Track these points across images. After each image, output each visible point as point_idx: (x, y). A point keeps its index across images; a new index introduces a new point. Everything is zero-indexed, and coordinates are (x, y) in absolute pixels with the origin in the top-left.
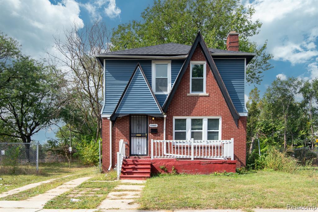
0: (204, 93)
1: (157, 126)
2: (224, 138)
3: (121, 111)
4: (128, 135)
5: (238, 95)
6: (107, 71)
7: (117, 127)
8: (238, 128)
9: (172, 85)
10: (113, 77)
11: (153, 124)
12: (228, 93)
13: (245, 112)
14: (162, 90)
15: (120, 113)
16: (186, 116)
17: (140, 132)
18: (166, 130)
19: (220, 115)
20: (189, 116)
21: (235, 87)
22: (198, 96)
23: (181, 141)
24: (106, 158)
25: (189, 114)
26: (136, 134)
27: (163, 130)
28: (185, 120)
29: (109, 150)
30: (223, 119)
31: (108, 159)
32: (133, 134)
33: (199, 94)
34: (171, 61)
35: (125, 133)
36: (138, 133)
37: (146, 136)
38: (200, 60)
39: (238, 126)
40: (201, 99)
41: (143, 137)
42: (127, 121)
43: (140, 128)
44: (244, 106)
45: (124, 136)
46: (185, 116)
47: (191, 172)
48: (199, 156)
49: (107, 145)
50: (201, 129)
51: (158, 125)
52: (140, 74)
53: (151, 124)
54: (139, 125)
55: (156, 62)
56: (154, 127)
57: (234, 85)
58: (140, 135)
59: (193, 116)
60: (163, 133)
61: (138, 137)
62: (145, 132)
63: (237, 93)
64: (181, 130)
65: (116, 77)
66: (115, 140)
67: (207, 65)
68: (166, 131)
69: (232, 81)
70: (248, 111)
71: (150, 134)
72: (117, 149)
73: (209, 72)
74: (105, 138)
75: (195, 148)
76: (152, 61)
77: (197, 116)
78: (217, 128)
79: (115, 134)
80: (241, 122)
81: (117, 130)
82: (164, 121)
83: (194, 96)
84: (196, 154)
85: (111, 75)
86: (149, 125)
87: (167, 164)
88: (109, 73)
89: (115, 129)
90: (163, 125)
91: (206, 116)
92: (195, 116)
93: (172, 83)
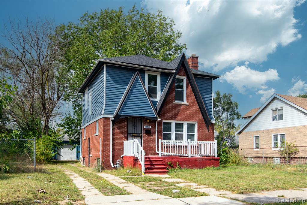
0: (185, 102)
1: (150, 128)
2: (199, 139)
3: (123, 112)
4: (126, 135)
5: (208, 106)
6: (107, 75)
7: (116, 127)
8: (209, 132)
9: (161, 93)
10: (112, 81)
11: (147, 126)
12: (204, 104)
13: (213, 119)
14: (153, 96)
15: (122, 114)
16: (173, 120)
17: (136, 133)
18: (158, 131)
19: (196, 121)
20: (174, 120)
21: (206, 100)
22: (181, 104)
23: (168, 141)
24: (106, 155)
25: (174, 119)
26: (132, 134)
27: (155, 131)
28: (171, 123)
29: (110, 148)
30: (198, 124)
31: (109, 157)
32: (129, 133)
33: (182, 103)
34: (160, 73)
35: (124, 132)
36: (133, 133)
37: (141, 136)
38: (182, 75)
39: (209, 130)
40: (183, 107)
41: (138, 136)
42: (125, 122)
43: (136, 128)
44: (212, 115)
45: (123, 135)
46: (171, 120)
47: (190, 167)
48: (182, 154)
49: (107, 143)
50: (182, 131)
51: (151, 126)
52: (138, 82)
53: (145, 125)
54: (135, 126)
55: (148, 72)
56: (148, 128)
57: (205, 98)
58: (136, 135)
59: (178, 120)
60: (155, 134)
61: (134, 137)
62: (140, 132)
63: (207, 104)
64: (168, 132)
65: (115, 81)
66: (115, 138)
67: (187, 80)
68: (157, 133)
69: (204, 95)
70: (215, 119)
71: (145, 134)
72: (116, 147)
73: (188, 86)
74: (105, 137)
75: (191, 147)
76: (146, 71)
77: (180, 120)
78: (193, 131)
79: (115, 133)
80: (210, 128)
81: (117, 130)
82: (156, 123)
83: (178, 104)
84: (180, 152)
85: (110, 79)
86: (143, 126)
87: (172, 161)
88: (109, 77)
89: (115, 128)
90: (155, 127)
91: (187, 121)
92: (179, 120)
93: (161, 91)
